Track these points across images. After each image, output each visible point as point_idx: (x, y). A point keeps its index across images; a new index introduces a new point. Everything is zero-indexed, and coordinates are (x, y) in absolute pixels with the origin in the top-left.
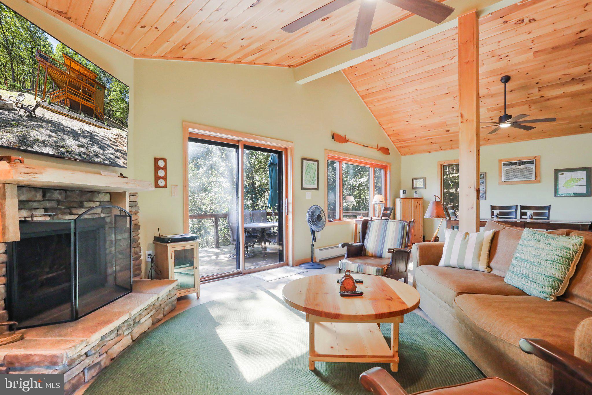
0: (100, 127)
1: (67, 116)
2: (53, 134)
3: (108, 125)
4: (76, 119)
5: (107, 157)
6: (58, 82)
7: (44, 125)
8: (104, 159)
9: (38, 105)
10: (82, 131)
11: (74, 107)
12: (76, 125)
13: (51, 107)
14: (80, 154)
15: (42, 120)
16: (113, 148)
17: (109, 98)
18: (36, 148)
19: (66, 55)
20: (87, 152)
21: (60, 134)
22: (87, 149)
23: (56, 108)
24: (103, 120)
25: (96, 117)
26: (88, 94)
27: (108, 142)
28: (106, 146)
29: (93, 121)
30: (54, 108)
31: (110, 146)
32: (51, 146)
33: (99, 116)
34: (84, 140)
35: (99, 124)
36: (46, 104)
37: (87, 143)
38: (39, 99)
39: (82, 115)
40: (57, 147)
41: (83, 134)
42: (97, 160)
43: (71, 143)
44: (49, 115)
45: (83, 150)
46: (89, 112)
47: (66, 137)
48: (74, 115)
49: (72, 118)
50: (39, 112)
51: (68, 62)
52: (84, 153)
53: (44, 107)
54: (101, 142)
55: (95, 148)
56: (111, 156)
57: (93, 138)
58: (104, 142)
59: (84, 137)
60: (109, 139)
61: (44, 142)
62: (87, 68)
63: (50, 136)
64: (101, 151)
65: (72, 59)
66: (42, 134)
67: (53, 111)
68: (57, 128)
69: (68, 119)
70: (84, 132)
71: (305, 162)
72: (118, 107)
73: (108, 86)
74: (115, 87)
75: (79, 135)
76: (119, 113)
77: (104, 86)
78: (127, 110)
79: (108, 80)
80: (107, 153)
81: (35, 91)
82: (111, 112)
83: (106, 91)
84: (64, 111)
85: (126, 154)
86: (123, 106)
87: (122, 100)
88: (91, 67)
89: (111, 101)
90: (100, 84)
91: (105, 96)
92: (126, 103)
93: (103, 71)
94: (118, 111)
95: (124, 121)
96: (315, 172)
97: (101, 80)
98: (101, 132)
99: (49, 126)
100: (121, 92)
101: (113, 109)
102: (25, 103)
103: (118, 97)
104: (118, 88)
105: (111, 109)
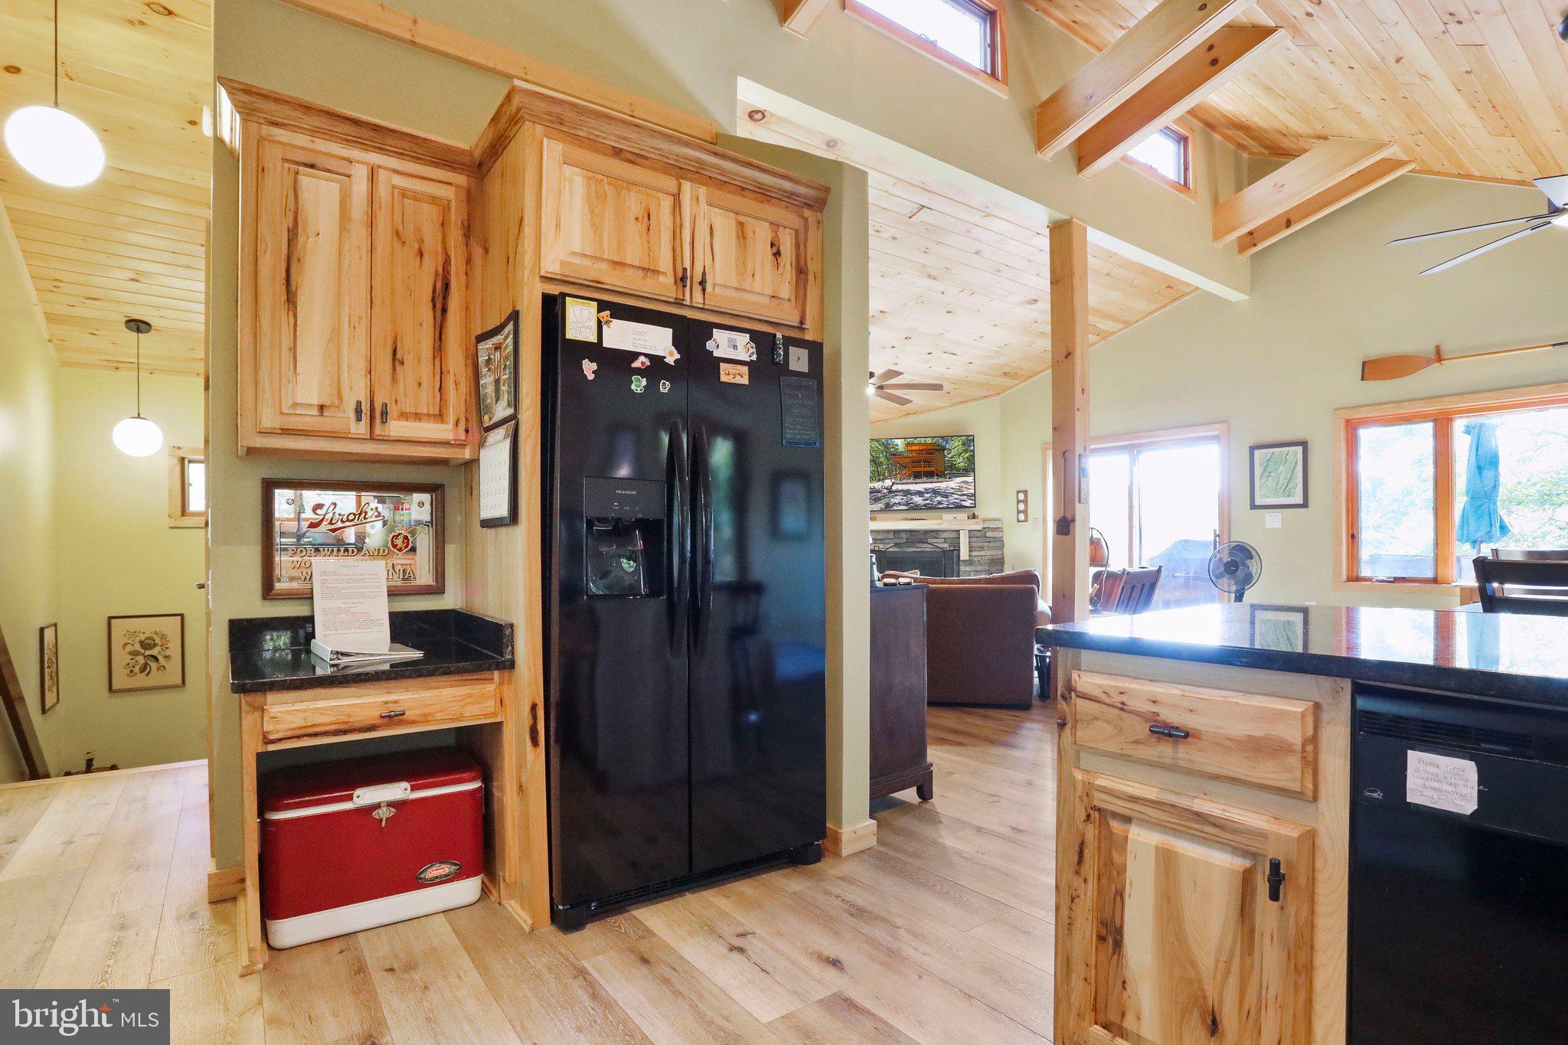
0: (943, 482)
1: (913, 483)
2: (904, 498)
3: (950, 478)
4: (919, 483)
5: (952, 502)
6: (905, 463)
7: (898, 493)
8: (949, 504)
9: (893, 484)
10: (926, 489)
11: (917, 476)
12: (920, 487)
13: (902, 482)
14: (925, 505)
15: (896, 491)
16: (957, 494)
17: (949, 456)
18: (895, 508)
19: (908, 445)
20: (932, 502)
21: (909, 496)
22: (932, 500)
23: (904, 481)
24: (945, 475)
25: (937, 475)
26: (928, 462)
27: (952, 491)
28: (949, 494)
29: (935, 479)
31: (953, 494)
32: (904, 504)
34: (928, 496)
35: (941, 479)
36: (898, 481)
37: (932, 496)
38: (893, 480)
39: (925, 478)
40: (907, 504)
41: (927, 491)
42: (940, 506)
43: (918, 500)
44: (900, 487)
45: (928, 502)
46: (930, 475)
47: (914, 497)
48: (920, 481)
50: (895, 488)
51: (910, 448)
52: (929, 504)
53: (896, 484)
54: (945, 492)
55: (939, 498)
56: (956, 501)
57: (935, 492)
58: (947, 491)
59: (928, 493)
60: (951, 488)
61: (899, 504)
63: (902, 500)
64: (945, 499)
65: (913, 444)
66: (897, 499)
68: (907, 493)
69: (915, 485)
70: (928, 489)
71: (1257, 453)
72: (961, 459)
73: (948, 447)
74: (956, 444)
75: (924, 493)
76: (962, 464)
77: (944, 449)
78: (973, 456)
79: (947, 442)
80: (952, 499)
81: (890, 477)
82: (952, 467)
83: (946, 452)
84: (911, 481)
85: (974, 495)
86: (967, 455)
87: (966, 451)
88: (929, 441)
89: (952, 457)
90: (939, 449)
91: (945, 456)
92: (971, 451)
93: (942, 437)
94: (961, 462)
95: (969, 469)
96: (1295, 467)
97: (939, 446)
98: (943, 485)
99: (901, 493)
100: (963, 445)
101: (955, 463)
102: (887, 485)
103: (960, 451)
104: (960, 443)
105: (952, 464)
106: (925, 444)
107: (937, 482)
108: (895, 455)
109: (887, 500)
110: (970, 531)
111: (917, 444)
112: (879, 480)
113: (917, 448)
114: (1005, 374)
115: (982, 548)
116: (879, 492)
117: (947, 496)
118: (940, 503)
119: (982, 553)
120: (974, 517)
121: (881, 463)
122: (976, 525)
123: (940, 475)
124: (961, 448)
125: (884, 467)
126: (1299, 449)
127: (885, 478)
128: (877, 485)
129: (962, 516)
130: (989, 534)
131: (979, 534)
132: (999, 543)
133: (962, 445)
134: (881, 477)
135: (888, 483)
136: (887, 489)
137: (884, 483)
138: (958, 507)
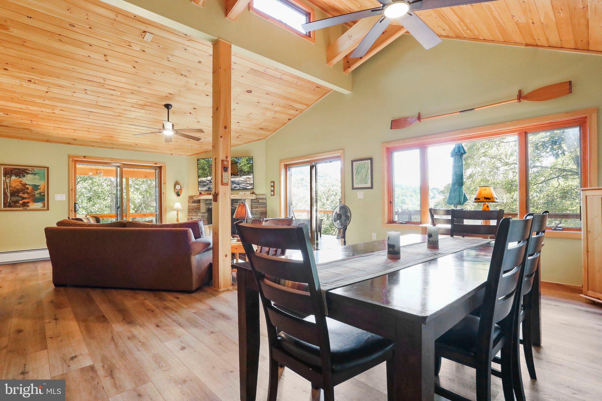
0: (236, 178)
3: (240, 176)
8: (240, 188)
9: (212, 178)
16: (244, 183)
17: (240, 166)
24: (238, 175)
25: (234, 175)
27: (241, 182)
35: (235, 177)
55: (235, 185)
56: (244, 186)
58: (239, 182)
60: (241, 181)
64: (238, 186)
71: (354, 163)
72: (246, 167)
73: (239, 162)
74: (243, 160)
76: (246, 170)
77: (237, 163)
78: (252, 166)
79: (239, 160)
80: (241, 186)
81: (210, 175)
82: (241, 171)
83: (238, 164)
85: (253, 184)
86: (249, 165)
87: (248, 164)
89: (241, 166)
90: (235, 163)
91: (238, 166)
92: (251, 164)
93: (236, 158)
94: (246, 169)
95: (250, 171)
96: (368, 170)
97: (235, 161)
100: (247, 161)
101: (243, 169)
102: (208, 179)
103: (246, 163)
104: (246, 160)
105: (241, 169)
107: (234, 178)
109: (209, 186)
110: (252, 200)
112: (205, 177)
114: (261, 129)
115: (257, 207)
116: (205, 182)
117: (239, 184)
118: (235, 187)
119: (257, 210)
120: (253, 193)
121: (206, 169)
122: (254, 197)
124: (246, 162)
125: (207, 171)
126: (369, 161)
127: (208, 176)
128: (204, 179)
129: (248, 193)
130: (260, 201)
131: (255, 201)
132: (265, 205)
136: (209, 181)
137: (207, 178)
138: (245, 189)
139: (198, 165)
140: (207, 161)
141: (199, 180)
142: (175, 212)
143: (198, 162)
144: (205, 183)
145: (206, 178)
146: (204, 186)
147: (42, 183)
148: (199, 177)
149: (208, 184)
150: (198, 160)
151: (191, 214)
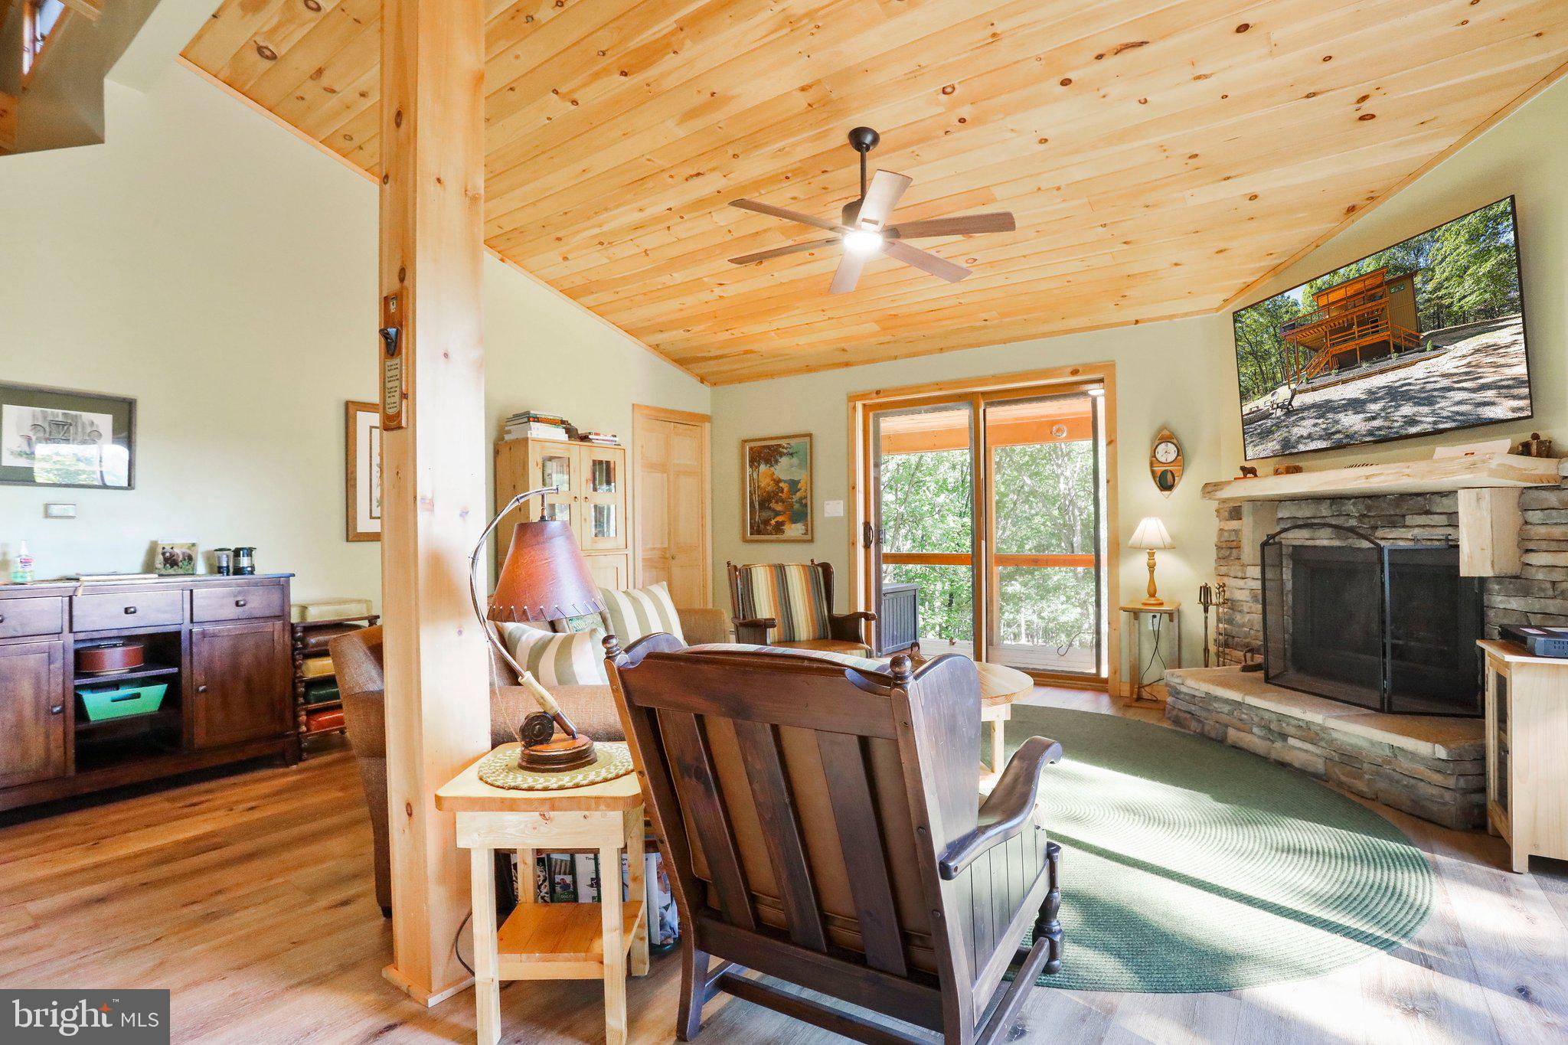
0: (1413, 364)
1: (1337, 383)
2: (1320, 421)
3: (1435, 348)
4: (1353, 379)
5: (1445, 414)
6: (1313, 345)
7: (1305, 414)
8: (1435, 423)
9: (1294, 393)
10: (1370, 392)
11: (1345, 362)
12: (1355, 390)
13: (1310, 386)
14: (1370, 433)
15: (1302, 409)
16: (1459, 389)
17: (1430, 287)
18: (1302, 448)
19: (1319, 294)
20: (1387, 424)
21: (1330, 415)
22: (1386, 418)
23: (1317, 382)
24: (1418, 345)
25: (1398, 349)
26: (1370, 322)
27: (1445, 383)
28: (1435, 393)
29: (1394, 359)
30: (1314, 385)
31: (1449, 389)
32: (1320, 438)
33: (1404, 344)
34: (1374, 407)
35: (1408, 358)
36: (1304, 386)
37: (1383, 409)
38: (1293, 386)
39: (1365, 365)
40: (1327, 435)
41: (1373, 396)
42: (1413, 430)
43: (1352, 421)
44: (1308, 398)
45: (1377, 423)
46: (1377, 352)
47: (1341, 416)
48: (1351, 373)
49: (1344, 382)
50: (1296, 403)
51: (1324, 301)
52: (1379, 429)
53: (1301, 392)
54: (1422, 390)
55: (1407, 410)
56: (1461, 408)
57: (1396, 395)
58: (1429, 386)
59: (1375, 400)
60: (1443, 376)
61: (1310, 437)
62: (1361, 276)
63: (1315, 425)
64: (1426, 409)
65: (1331, 289)
66: (1305, 427)
67: (1314, 390)
68: (1325, 408)
69: (1340, 387)
70: (1374, 393)
72: (1468, 282)
73: (1422, 264)
74: (1448, 246)
75: (1363, 402)
76: (1472, 299)
77: (1410, 274)
79: (1420, 252)
80: (1446, 406)
81: (1287, 379)
82: (1441, 316)
83: (1418, 279)
84: (1332, 378)
85: (1529, 385)
88: (1369, 266)
89: (1437, 289)
90: (1397, 279)
91: (1415, 292)
93: (1404, 245)
94: (1468, 295)
95: (1502, 303)
97: (1397, 268)
98: (1417, 372)
99: (1312, 413)
100: (1476, 238)
101: (1446, 302)
102: (1280, 401)
103: (1463, 262)
104: (1464, 236)
105: (1441, 306)
106: (1362, 278)
107: (1399, 367)
108: (1293, 326)
109: (1283, 432)
110: (1522, 490)
111: (1340, 286)
112: (1266, 392)
113: (1340, 294)
116: (1267, 416)
117: (1429, 401)
118: (1411, 421)
120: (1533, 447)
121: (1267, 352)
122: (1536, 472)
123: (1408, 345)
124: (1467, 252)
125: (1273, 359)
127: (1277, 384)
128: (1262, 403)
129: (1496, 450)
131: (1557, 497)
133: (1467, 242)
134: (1269, 385)
135: (1283, 393)
136: (1282, 407)
137: (1275, 397)
138: (1472, 426)
139: (1236, 340)
140: (1268, 310)
141: (1246, 410)
142: (1142, 559)
143: (1235, 328)
144: (1269, 423)
145: (1269, 397)
146: (1265, 435)
147: (801, 475)
148: (1244, 395)
149: (1278, 426)
150: (1235, 321)
151: (1224, 570)
